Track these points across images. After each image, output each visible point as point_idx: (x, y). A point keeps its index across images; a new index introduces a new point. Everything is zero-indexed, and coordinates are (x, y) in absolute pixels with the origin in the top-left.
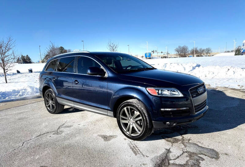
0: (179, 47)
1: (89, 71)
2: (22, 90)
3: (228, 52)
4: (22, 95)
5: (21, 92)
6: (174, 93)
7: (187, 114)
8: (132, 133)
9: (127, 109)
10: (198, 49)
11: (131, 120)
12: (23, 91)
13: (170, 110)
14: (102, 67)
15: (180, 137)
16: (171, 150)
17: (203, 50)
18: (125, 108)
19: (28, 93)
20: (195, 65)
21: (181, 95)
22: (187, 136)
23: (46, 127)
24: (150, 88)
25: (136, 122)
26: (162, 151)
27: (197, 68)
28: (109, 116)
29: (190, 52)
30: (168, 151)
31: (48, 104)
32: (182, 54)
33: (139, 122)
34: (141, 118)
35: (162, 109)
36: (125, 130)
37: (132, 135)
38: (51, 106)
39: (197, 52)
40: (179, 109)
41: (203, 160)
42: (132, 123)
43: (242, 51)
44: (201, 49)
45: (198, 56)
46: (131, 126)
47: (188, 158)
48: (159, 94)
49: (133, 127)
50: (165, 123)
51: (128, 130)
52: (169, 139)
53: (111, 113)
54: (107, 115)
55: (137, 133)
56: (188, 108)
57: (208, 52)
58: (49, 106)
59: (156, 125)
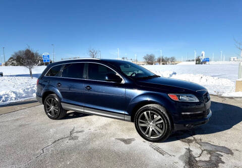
0: (147, 55)
1: (107, 78)
2: (4, 95)
3: (190, 61)
4: (6, 101)
5: (3, 97)
6: (191, 99)
7: (201, 117)
8: (152, 135)
9: (148, 113)
10: (164, 58)
11: (151, 123)
12: (6, 96)
13: (189, 113)
14: (117, 74)
15: (191, 138)
16: (191, 149)
17: (168, 59)
18: (145, 113)
19: (11, 98)
20: (172, 73)
21: (197, 101)
22: (197, 137)
23: (56, 133)
24: (171, 94)
25: (156, 125)
26: (183, 151)
27: (174, 75)
28: (127, 121)
29: (156, 60)
30: (189, 151)
31: (48, 110)
32: (149, 62)
33: (159, 125)
34: (162, 121)
35: (183, 113)
36: (144, 134)
37: (152, 137)
38: (53, 112)
39: (163, 60)
40: (195, 113)
41: (222, 156)
42: (151, 126)
43: (202, 61)
44: (166, 58)
45: (163, 64)
46: (151, 130)
47: (209, 155)
48: (179, 100)
49: (153, 130)
50: (185, 126)
51: (148, 133)
52: (184, 140)
53: (129, 118)
54: (124, 120)
55: (157, 135)
56: (202, 112)
57: (173, 61)
58: (50, 112)
59: (177, 128)
